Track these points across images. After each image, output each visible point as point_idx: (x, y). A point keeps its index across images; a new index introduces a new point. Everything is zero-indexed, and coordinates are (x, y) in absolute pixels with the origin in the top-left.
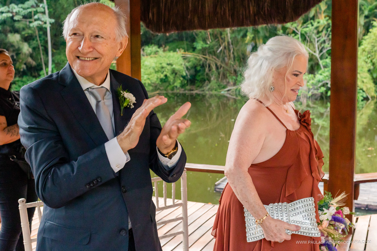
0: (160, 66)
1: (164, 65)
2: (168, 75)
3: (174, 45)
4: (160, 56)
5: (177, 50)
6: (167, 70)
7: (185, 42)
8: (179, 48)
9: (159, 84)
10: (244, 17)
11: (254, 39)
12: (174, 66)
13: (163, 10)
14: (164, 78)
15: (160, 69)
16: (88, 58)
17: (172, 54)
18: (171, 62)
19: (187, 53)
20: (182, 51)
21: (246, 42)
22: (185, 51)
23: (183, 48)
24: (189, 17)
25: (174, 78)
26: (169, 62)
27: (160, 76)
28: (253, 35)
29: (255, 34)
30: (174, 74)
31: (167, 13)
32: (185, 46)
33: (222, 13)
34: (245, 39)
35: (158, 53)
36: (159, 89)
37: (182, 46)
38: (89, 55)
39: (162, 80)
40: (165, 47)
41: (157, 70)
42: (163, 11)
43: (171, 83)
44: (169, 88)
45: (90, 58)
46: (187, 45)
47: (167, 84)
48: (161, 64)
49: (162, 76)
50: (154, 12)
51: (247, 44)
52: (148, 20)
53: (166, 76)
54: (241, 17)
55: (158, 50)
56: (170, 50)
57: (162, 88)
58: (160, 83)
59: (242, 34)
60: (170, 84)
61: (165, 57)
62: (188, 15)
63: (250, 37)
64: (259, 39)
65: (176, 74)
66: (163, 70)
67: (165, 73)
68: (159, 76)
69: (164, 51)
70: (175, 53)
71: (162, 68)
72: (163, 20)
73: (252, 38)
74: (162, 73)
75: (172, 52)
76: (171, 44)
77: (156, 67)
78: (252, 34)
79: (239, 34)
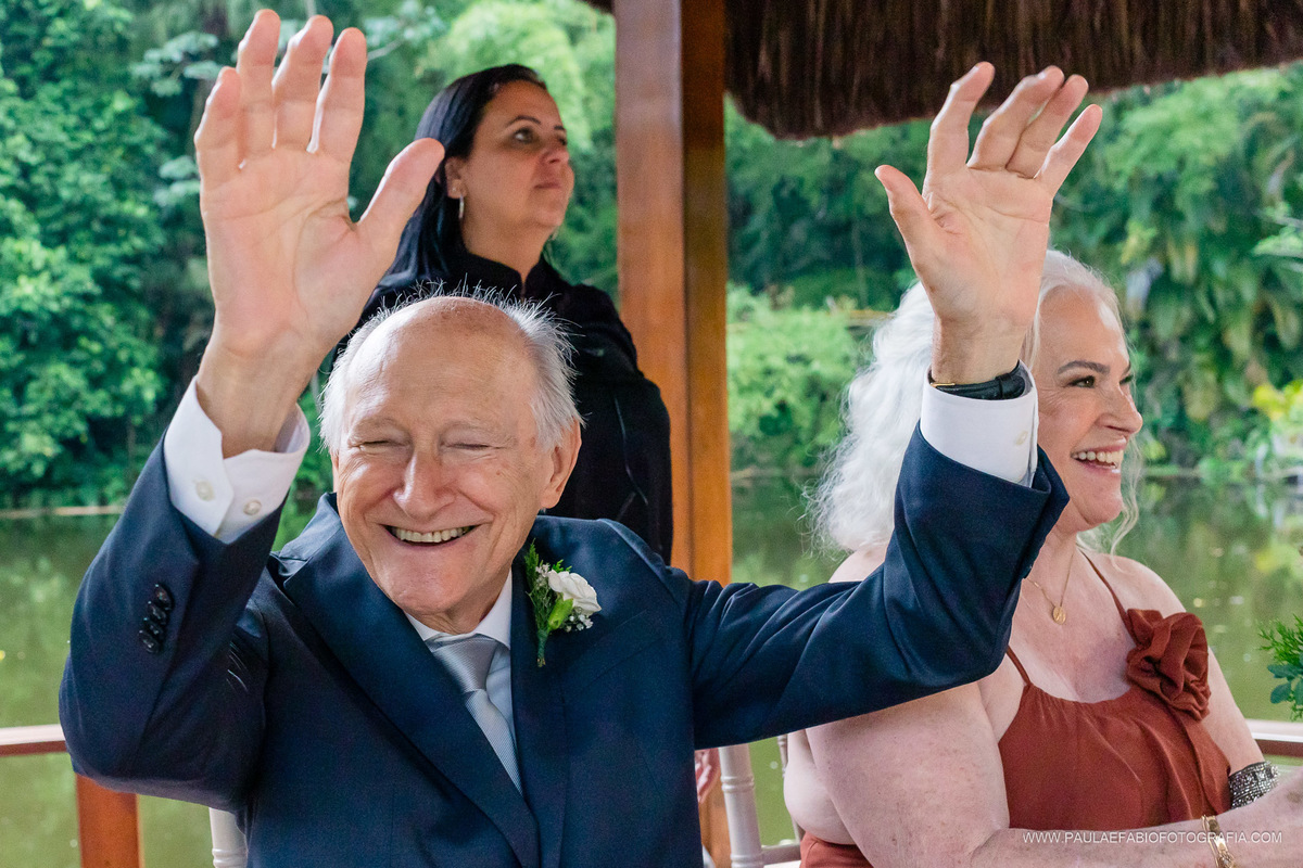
0: (759, 366)
1: (776, 362)
2: (792, 400)
3: (815, 284)
4: (761, 329)
5: (829, 301)
6: (785, 382)
7: (861, 272)
8: (836, 296)
9: (753, 438)
10: (1208, 28)
11: (1157, 246)
12: (816, 366)
13: (821, 35)
14: (775, 414)
15: (758, 379)
16: (433, 533)
17: (805, 317)
18: (804, 349)
19: (868, 312)
20: (849, 304)
21: (1125, 259)
22: (860, 307)
23: (855, 295)
24: (940, 53)
25: (817, 412)
26: (794, 352)
27: (760, 406)
28: (1151, 233)
29: (1160, 225)
30: (816, 399)
31: (838, 48)
32: (862, 288)
33: (1097, 24)
34: (1119, 246)
35: (749, 314)
36: (751, 461)
37: (850, 287)
38: (439, 523)
39: (766, 424)
40: (780, 291)
41: (745, 382)
42: (820, 44)
43: (803, 436)
44: (794, 456)
45: (441, 532)
46: (869, 280)
47: (785, 441)
48: (761, 357)
49: (767, 407)
50: (778, 46)
51: (1128, 268)
52: (751, 86)
53: (782, 407)
54: (1192, 29)
55: (752, 302)
56: (798, 304)
57: (763, 458)
58: (759, 434)
59: (1102, 228)
60: (797, 442)
61: (779, 329)
62: (937, 46)
63: (1141, 240)
64: (1180, 244)
65: (824, 398)
66: (771, 380)
67: (778, 395)
68: (754, 406)
69: (776, 307)
70: (821, 315)
71: (768, 372)
72: (818, 75)
73: (1146, 244)
74: (768, 394)
75: (806, 309)
76: (800, 281)
77: (744, 369)
78: (1147, 226)
79: (1091, 230)
